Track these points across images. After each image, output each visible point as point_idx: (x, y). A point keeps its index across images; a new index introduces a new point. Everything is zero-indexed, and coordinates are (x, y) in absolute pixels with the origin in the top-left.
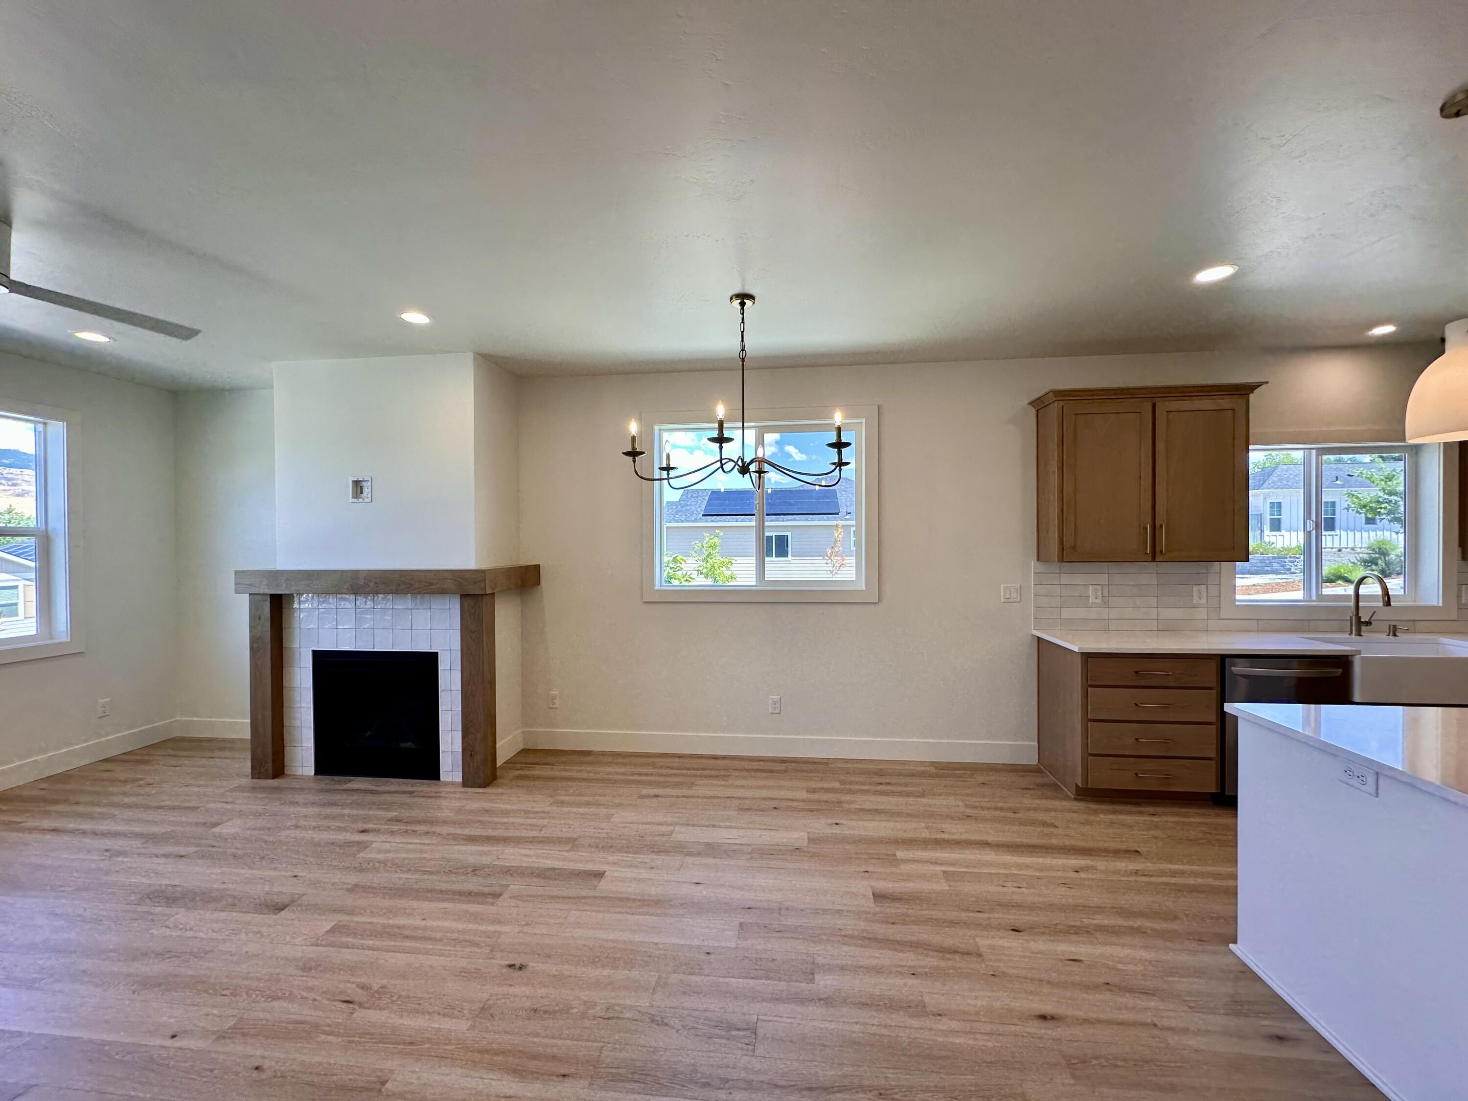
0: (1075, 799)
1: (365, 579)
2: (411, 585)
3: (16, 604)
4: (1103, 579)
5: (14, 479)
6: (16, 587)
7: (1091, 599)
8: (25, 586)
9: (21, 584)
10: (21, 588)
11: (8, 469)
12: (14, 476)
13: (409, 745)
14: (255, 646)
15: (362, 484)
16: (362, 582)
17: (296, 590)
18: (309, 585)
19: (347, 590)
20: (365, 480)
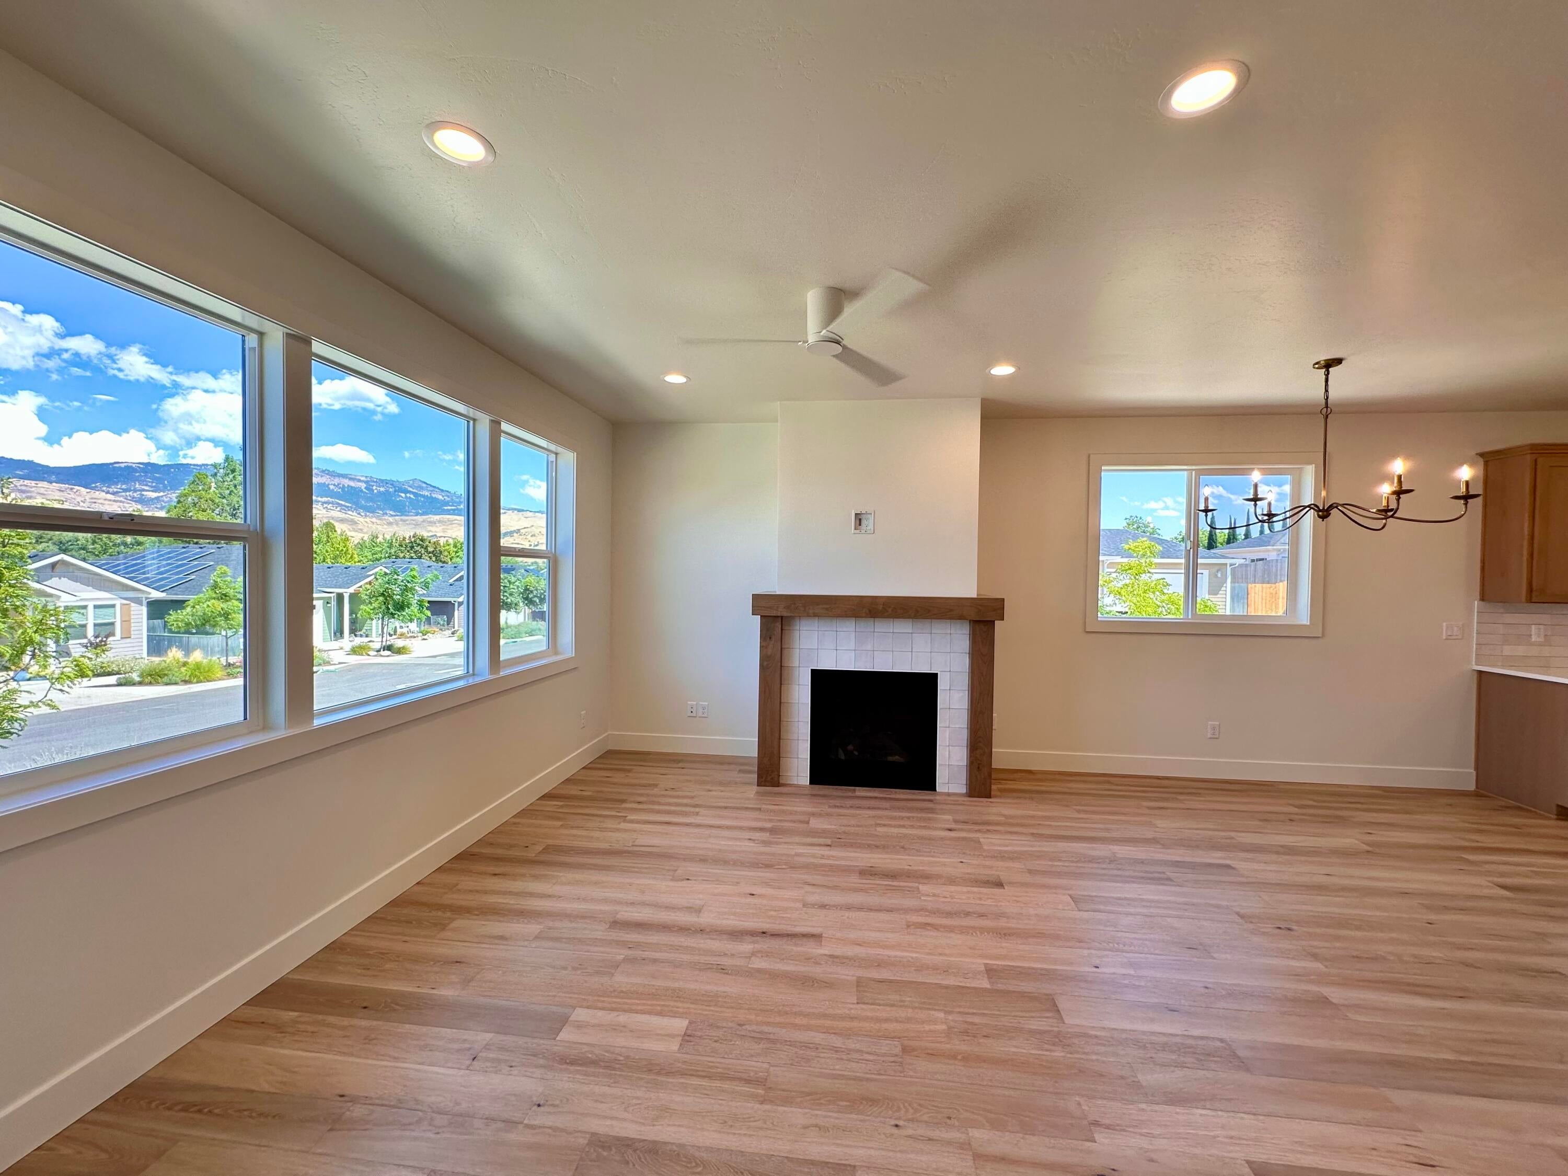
0: (1557, 819)
1: (884, 604)
2: (929, 611)
3: (112, 624)
4: (1546, 619)
5: (28, 492)
6: (113, 606)
7: (1534, 639)
8: (122, 605)
9: (118, 603)
10: (118, 608)
11: (22, 481)
12: (28, 489)
13: (897, 758)
14: (765, 663)
15: (863, 517)
16: (880, 607)
17: (814, 613)
18: (827, 609)
19: (864, 615)
20: (866, 513)
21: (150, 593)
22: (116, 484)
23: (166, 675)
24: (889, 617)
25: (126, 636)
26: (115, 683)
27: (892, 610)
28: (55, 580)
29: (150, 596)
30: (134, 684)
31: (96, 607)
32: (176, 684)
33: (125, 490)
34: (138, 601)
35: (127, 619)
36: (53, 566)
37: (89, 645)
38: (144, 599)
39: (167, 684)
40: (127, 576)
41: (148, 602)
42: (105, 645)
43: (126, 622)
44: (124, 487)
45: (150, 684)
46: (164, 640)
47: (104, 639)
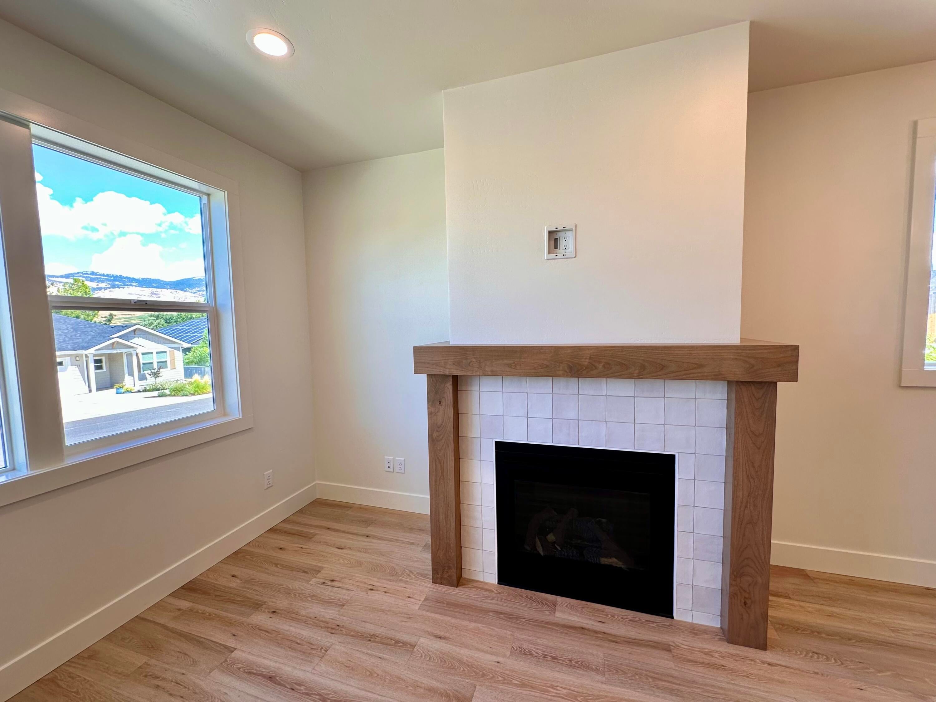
1: (590, 358)
2: (663, 367)
3: (166, 362)
6: (165, 352)
8: (170, 351)
9: (168, 350)
10: (168, 353)
14: (435, 435)
15: (561, 236)
16: (586, 362)
17: (492, 371)
18: (509, 365)
19: (561, 373)
20: (565, 230)
21: (182, 345)
22: (194, 288)
23: (182, 390)
24: (599, 376)
25: (173, 368)
26: (157, 395)
27: (604, 367)
28: (136, 339)
29: (183, 346)
30: (166, 396)
31: (157, 353)
32: (187, 395)
33: (199, 291)
34: (177, 349)
35: (173, 359)
36: (134, 331)
37: (151, 374)
38: (180, 348)
39: (183, 396)
40: (171, 335)
41: (183, 349)
42: (159, 374)
43: (173, 360)
44: (198, 289)
45: (175, 395)
46: (193, 370)
47: (159, 370)
